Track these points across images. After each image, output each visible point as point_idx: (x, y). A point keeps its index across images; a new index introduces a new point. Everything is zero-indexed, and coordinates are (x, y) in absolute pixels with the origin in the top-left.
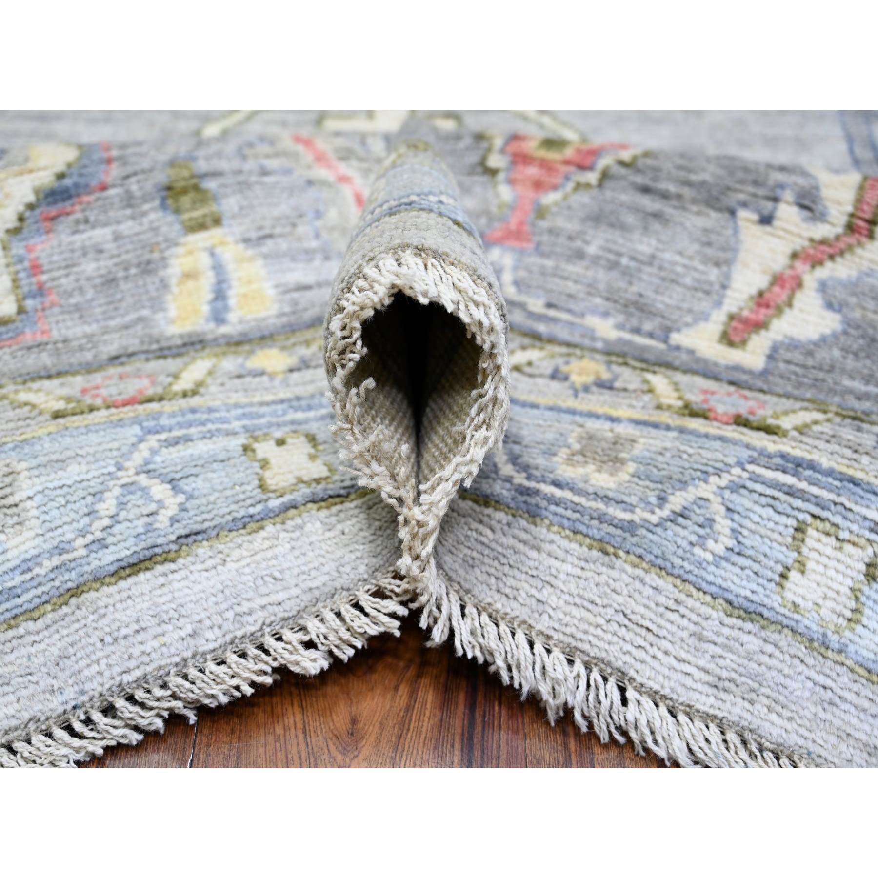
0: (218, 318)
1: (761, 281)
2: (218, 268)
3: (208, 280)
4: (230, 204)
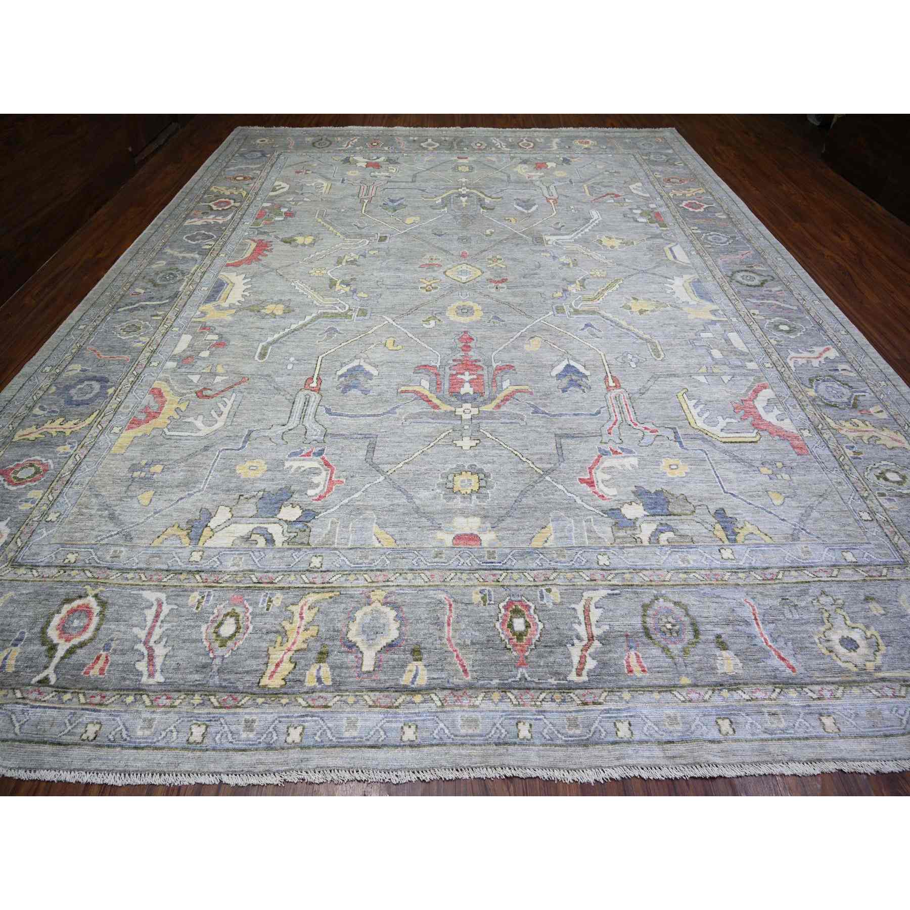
0: (413, 683)
1: (578, 659)
2: (417, 670)
3: (414, 672)
4: (425, 656)
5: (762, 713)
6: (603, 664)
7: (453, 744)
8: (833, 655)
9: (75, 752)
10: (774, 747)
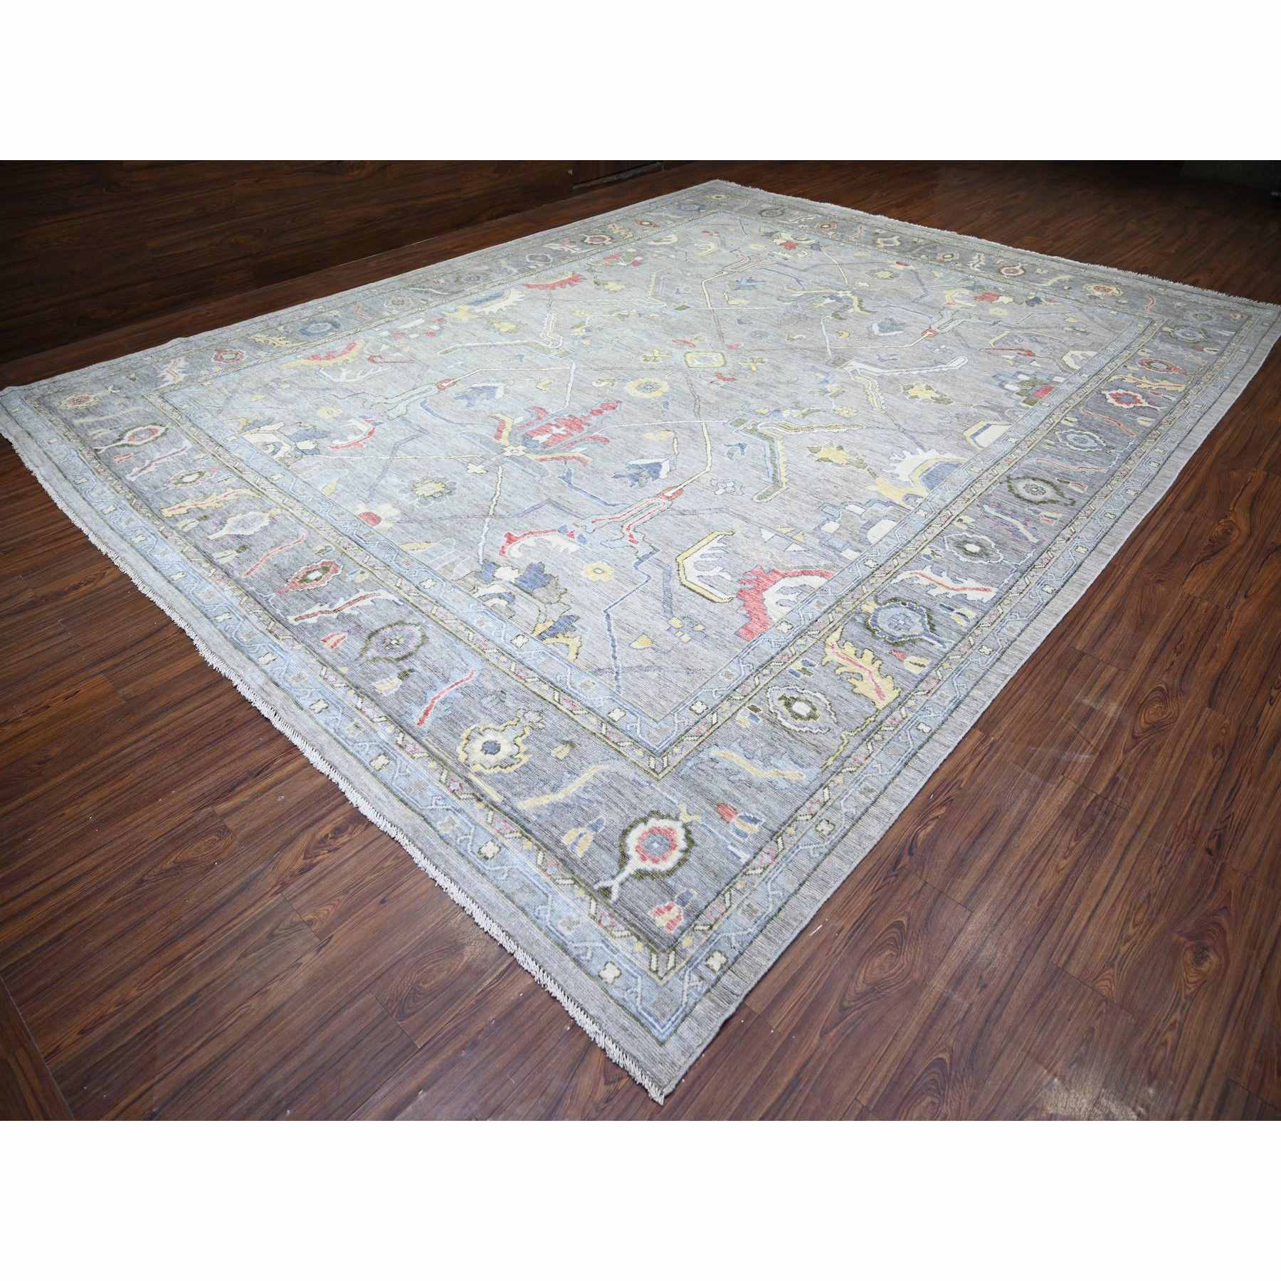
1: (311, 613)
5: (352, 721)
6: (318, 626)
7: (186, 596)
8: (465, 741)
9: (66, 484)
10: (324, 738)
